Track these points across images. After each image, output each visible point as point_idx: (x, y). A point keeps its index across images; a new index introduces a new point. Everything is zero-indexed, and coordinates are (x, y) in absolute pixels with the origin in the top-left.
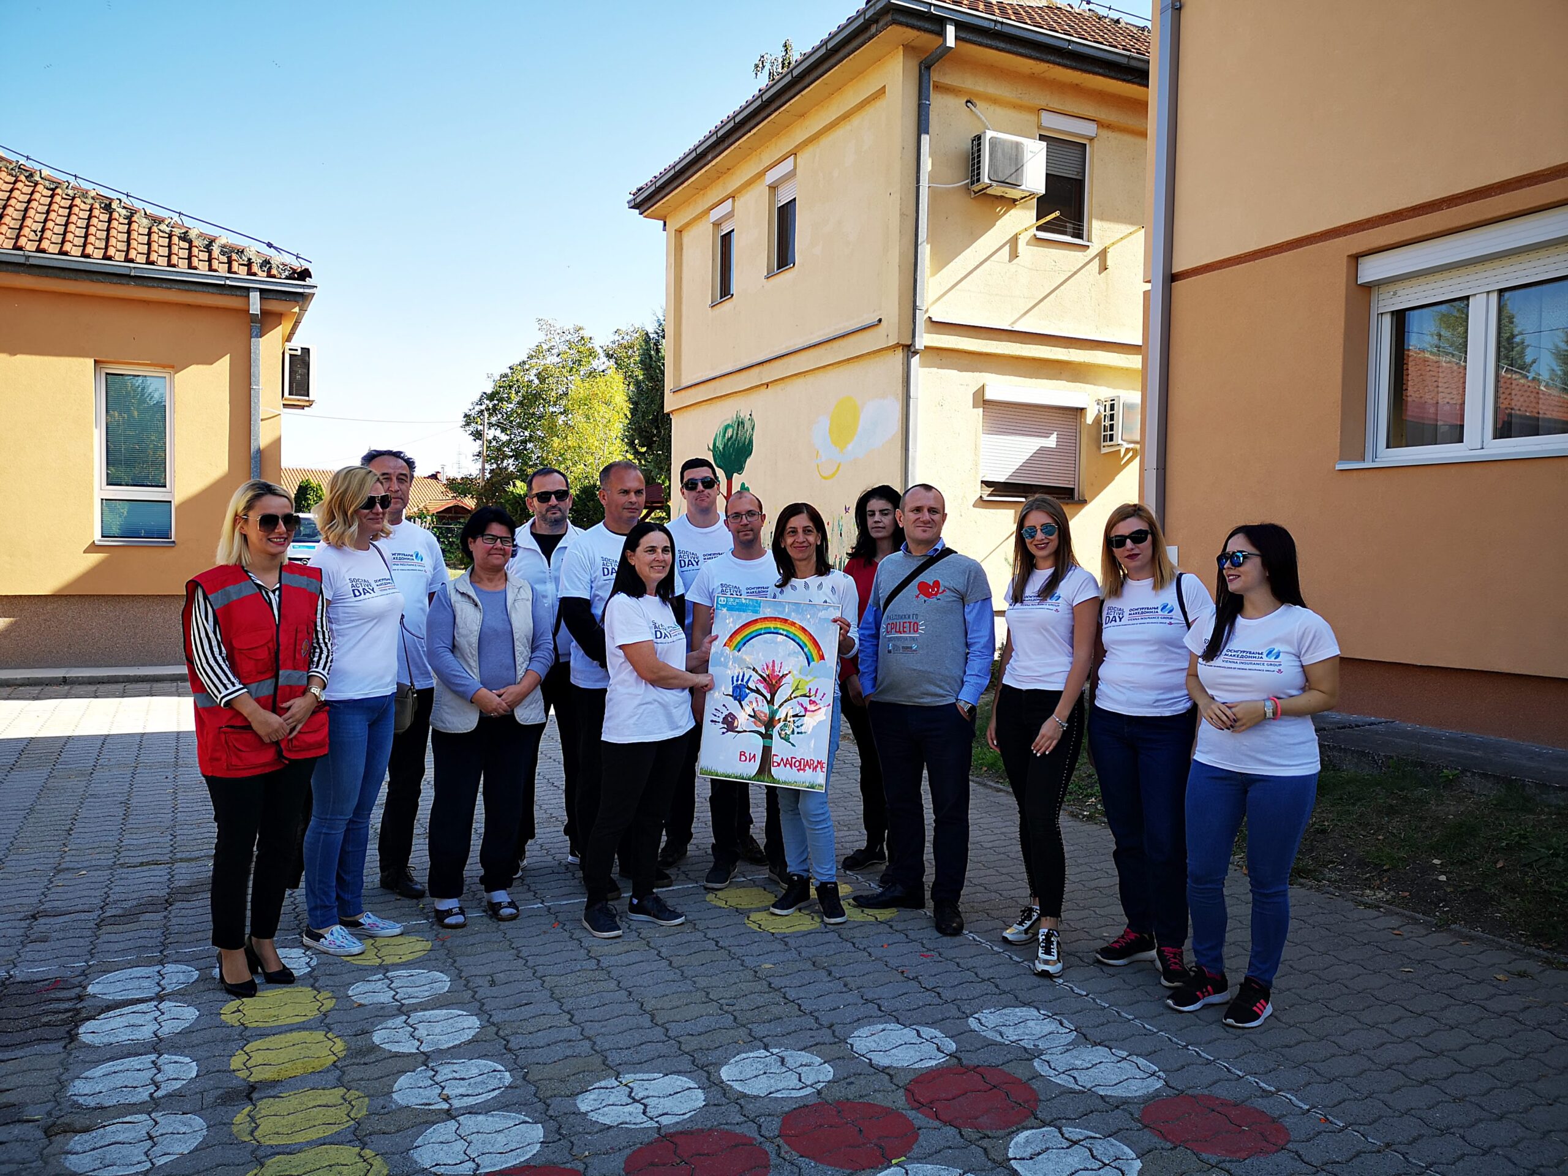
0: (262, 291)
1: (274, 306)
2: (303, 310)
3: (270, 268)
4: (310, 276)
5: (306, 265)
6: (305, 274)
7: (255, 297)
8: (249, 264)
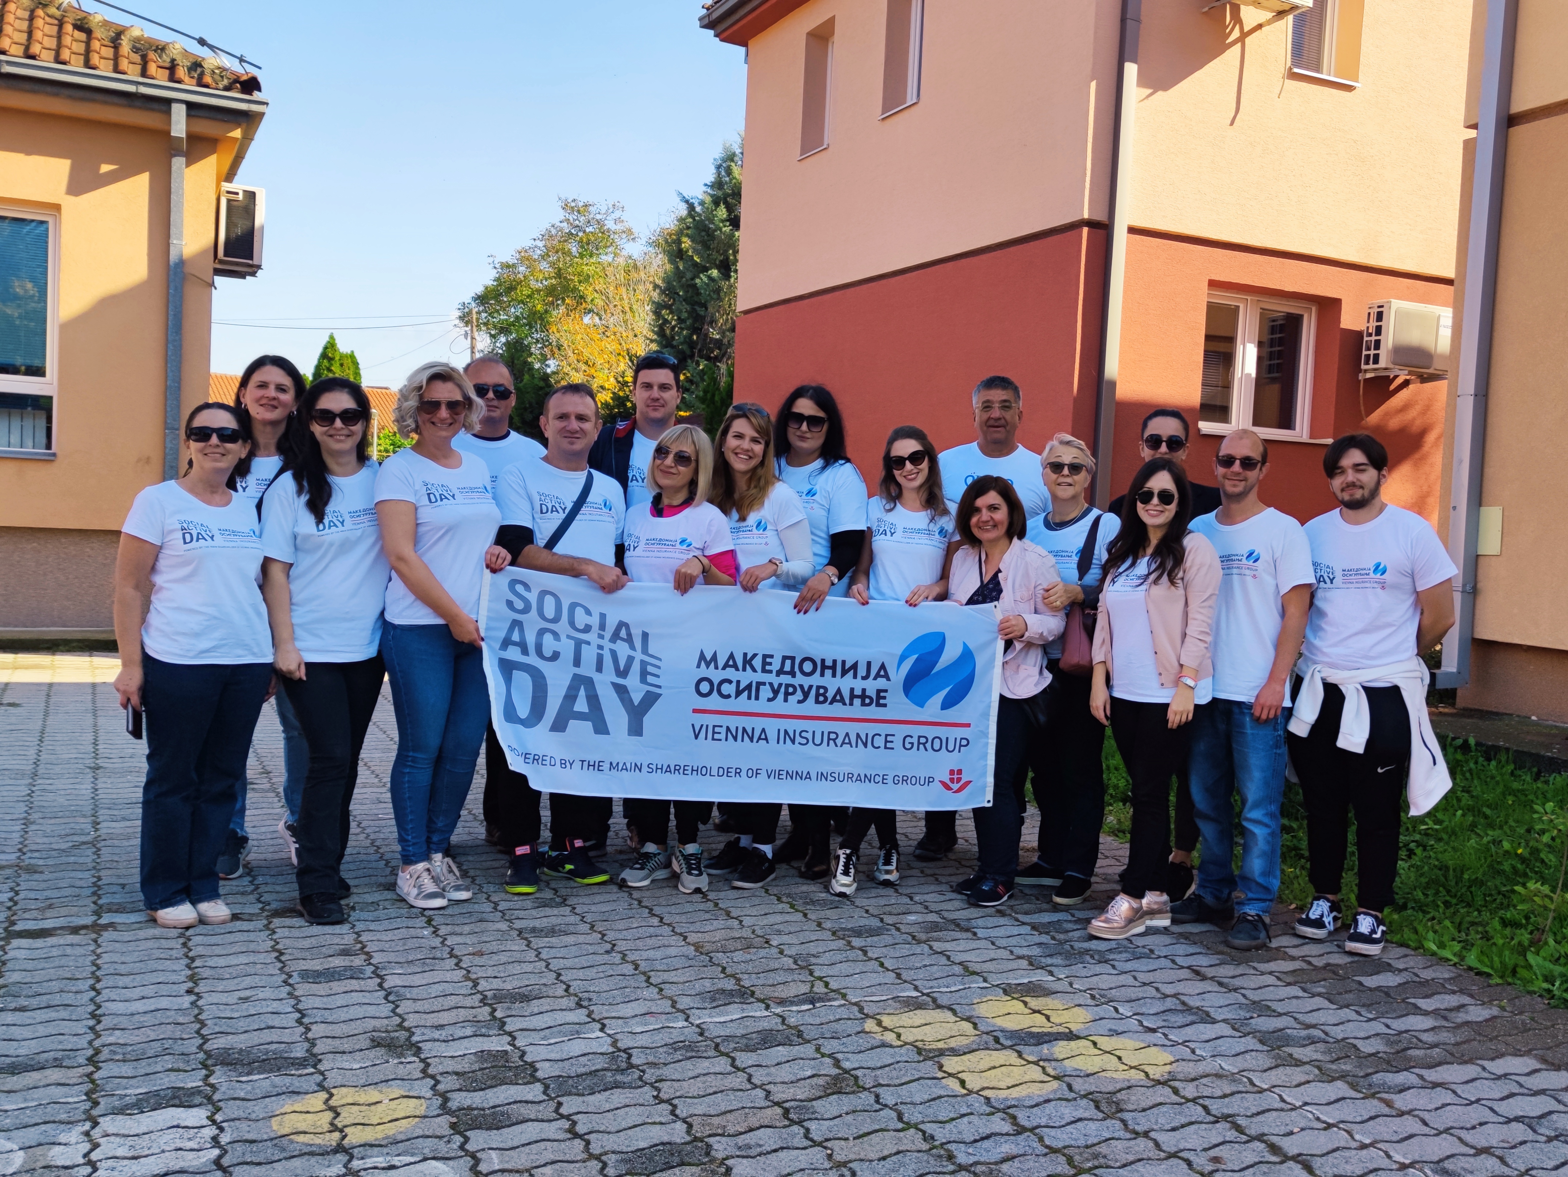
0: (190, 105)
1: (206, 127)
2: (248, 138)
3: (202, 74)
4: (259, 90)
5: (253, 71)
6: (251, 85)
7: (179, 113)
8: (172, 68)
